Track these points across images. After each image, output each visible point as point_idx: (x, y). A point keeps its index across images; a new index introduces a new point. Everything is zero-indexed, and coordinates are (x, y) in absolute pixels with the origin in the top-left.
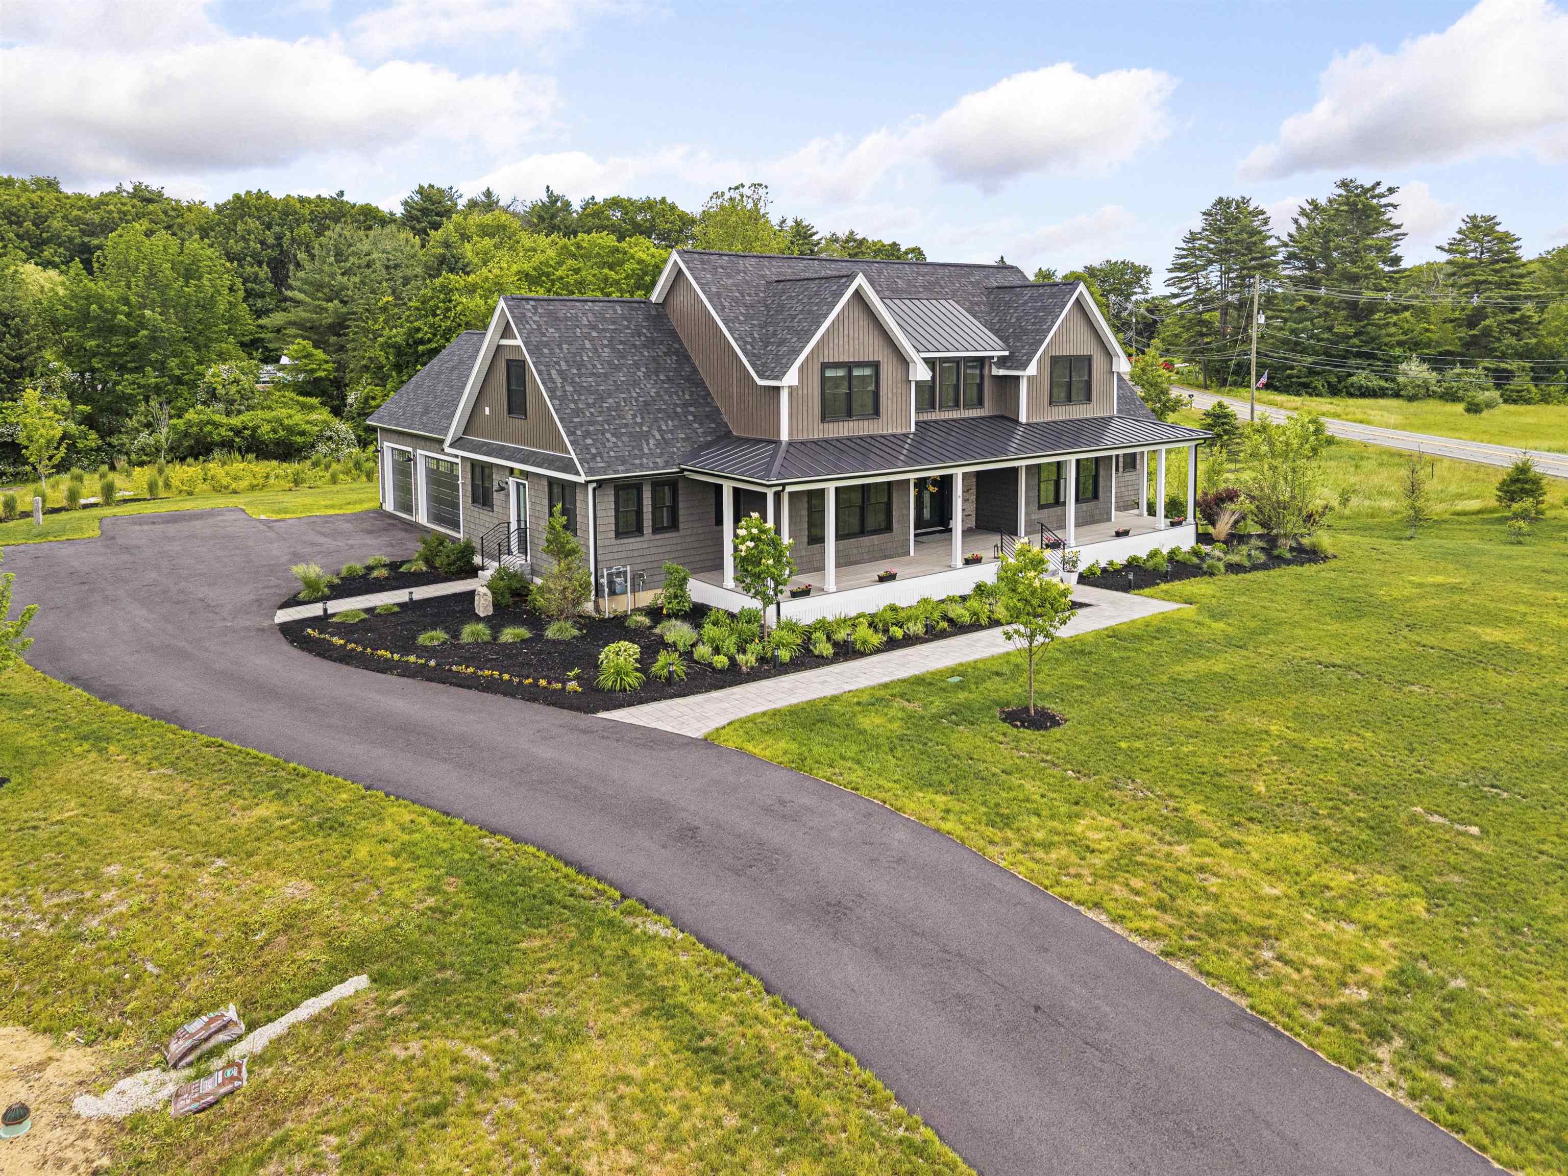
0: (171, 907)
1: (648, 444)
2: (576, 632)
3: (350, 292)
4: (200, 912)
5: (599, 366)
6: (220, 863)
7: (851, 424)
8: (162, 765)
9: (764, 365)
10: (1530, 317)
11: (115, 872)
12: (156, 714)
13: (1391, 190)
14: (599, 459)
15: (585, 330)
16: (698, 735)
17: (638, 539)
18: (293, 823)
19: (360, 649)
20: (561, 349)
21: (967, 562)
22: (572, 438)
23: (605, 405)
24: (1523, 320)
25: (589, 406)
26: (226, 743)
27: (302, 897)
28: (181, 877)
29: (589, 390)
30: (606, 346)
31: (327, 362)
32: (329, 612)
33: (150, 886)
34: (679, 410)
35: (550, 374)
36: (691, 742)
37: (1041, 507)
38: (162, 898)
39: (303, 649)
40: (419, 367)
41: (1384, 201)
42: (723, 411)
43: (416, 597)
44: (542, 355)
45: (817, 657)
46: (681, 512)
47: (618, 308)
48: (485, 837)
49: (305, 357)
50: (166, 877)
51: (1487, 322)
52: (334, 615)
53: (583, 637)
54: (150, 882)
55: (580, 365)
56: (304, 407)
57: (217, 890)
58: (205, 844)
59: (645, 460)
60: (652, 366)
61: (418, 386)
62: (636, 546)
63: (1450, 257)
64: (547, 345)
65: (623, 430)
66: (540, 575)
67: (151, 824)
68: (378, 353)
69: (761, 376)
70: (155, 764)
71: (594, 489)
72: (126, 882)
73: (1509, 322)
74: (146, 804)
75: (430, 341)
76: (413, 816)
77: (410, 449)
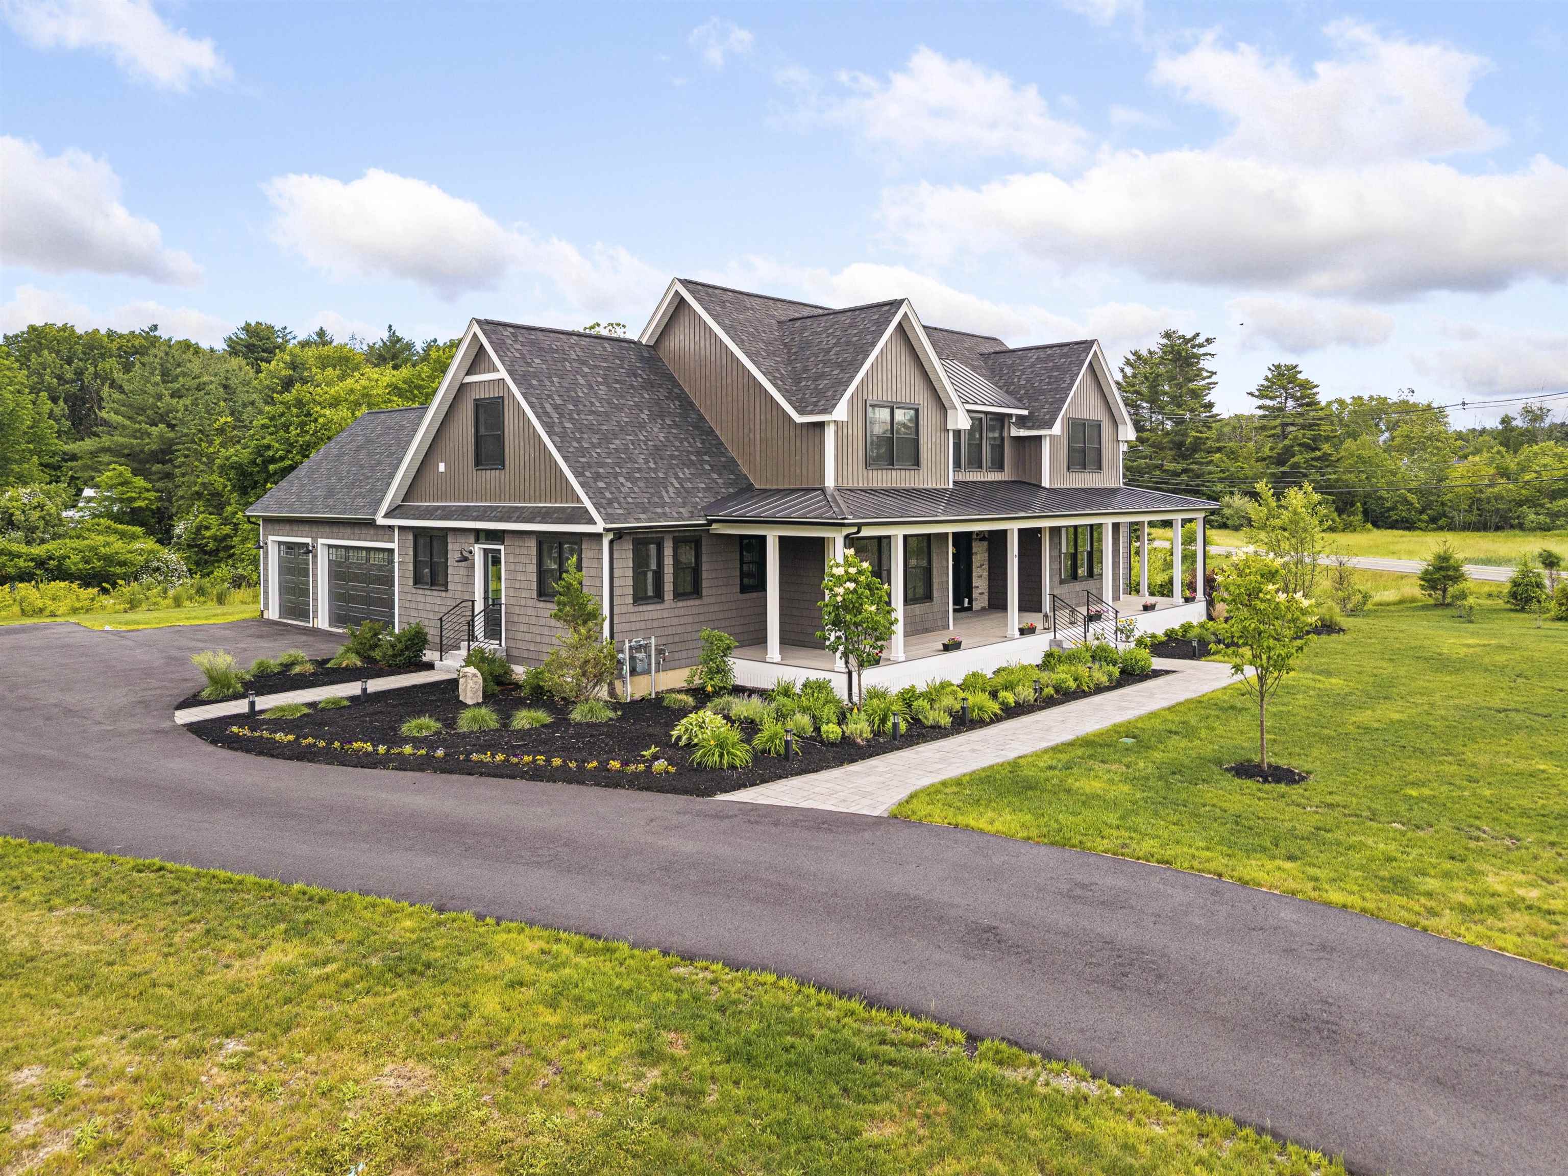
0: (161, 1135)
1: (667, 492)
2: (611, 714)
3: (179, 415)
4: (221, 1139)
5: (598, 404)
6: (232, 1046)
7: (894, 473)
8: (70, 902)
9: (801, 401)
10: (1330, 455)
11: (33, 1080)
12: (36, 835)
13: (1209, 341)
14: (616, 505)
15: (575, 365)
16: (879, 811)
17: (658, 607)
18: (342, 971)
19: (322, 744)
20: (552, 382)
21: (1022, 632)
22: (581, 479)
23: (612, 446)
24: (1325, 457)
25: (594, 446)
26: (169, 865)
27: (418, 1092)
28: (167, 1078)
29: (591, 428)
30: (601, 383)
31: (148, 490)
32: (257, 708)
33: (108, 1099)
34: (693, 458)
35: (543, 408)
36: (878, 821)
37: (1062, 582)
38: (139, 1121)
39: (236, 749)
40: (269, 485)
41: (1202, 351)
42: (740, 462)
43: (370, 690)
44: (531, 386)
45: (932, 727)
46: (705, 575)
47: (607, 345)
48: (677, 965)
49: (122, 484)
50: (136, 1080)
51: (1296, 459)
52: (262, 712)
53: (619, 719)
54: (107, 1092)
55: (576, 402)
56: (122, 535)
57: (246, 1094)
58: (196, 1016)
59: (667, 509)
60: (656, 409)
61: (312, 471)
62: (655, 615)
63: (1260, 402)
64: (535, 376)
65: (638, 475)
66: (519, 661)
67: (81, 992)
68: (215, 477)
69: (801, 411)
70: (57, 901)
71: (611, 542)
72: (59, 1098)
73: (1312, 459)
74: (64, 960)
75: (282, 459)
76: (541, 944)
77: (308, 540)
